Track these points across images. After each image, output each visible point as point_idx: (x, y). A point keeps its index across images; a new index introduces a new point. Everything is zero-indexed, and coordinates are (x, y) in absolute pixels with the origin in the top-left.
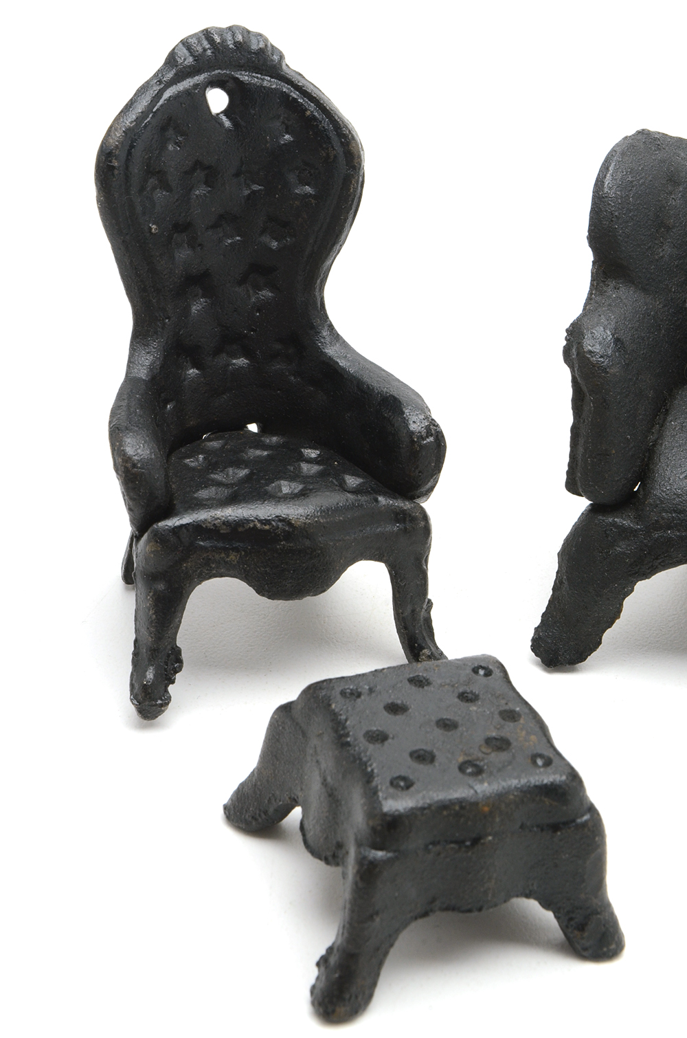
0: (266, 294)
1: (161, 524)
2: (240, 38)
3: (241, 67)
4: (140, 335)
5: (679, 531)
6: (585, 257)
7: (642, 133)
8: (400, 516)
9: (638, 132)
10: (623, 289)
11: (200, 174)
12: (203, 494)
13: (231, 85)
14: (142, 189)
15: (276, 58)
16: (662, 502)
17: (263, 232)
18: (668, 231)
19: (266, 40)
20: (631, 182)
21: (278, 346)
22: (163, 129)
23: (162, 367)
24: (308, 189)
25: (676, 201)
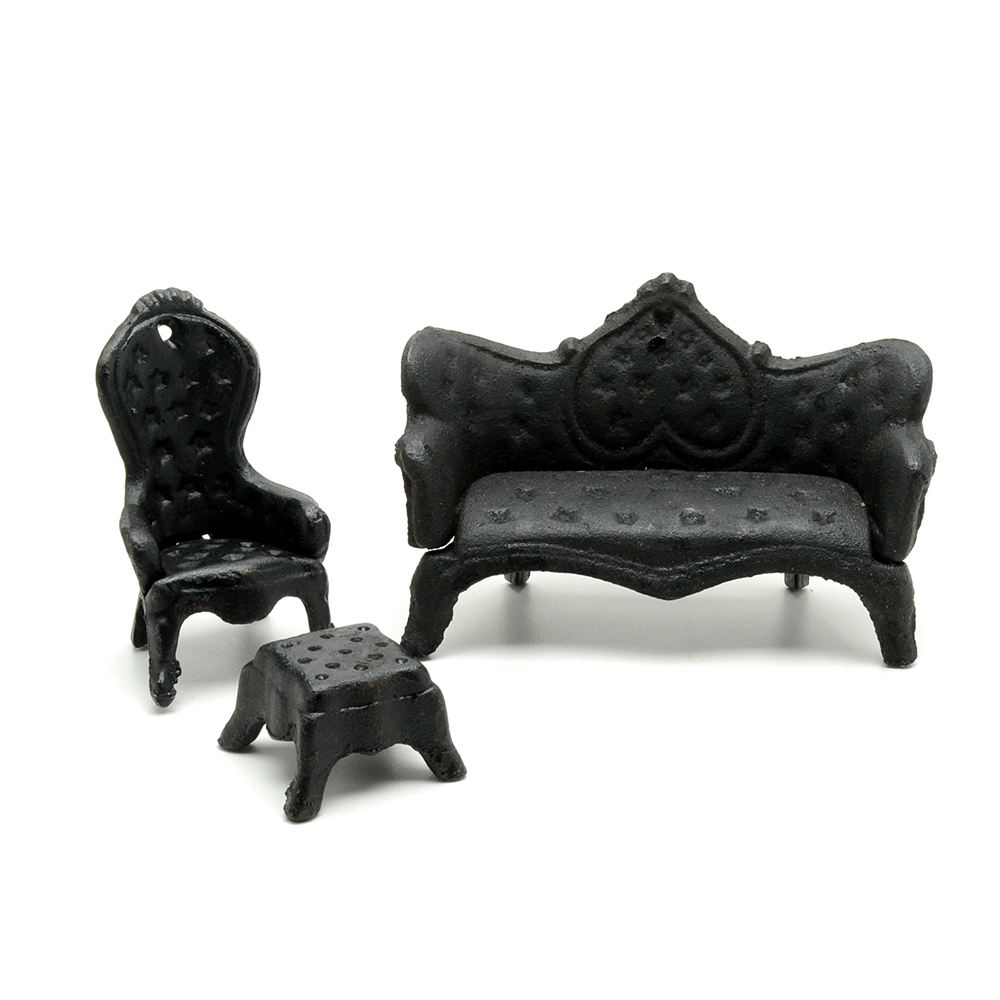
0: (207, 450)
1: (159, 582)
2: (175, 294)
3: (177, 311)
4: (131, 478)
5: (479, 557)
6: (402, 403)
8: (306, 568)
10: (427, 420)
11: (159, 377)
12: (183, 565)
13: (172, 322)
14: (125, 387)
15: (198, 304)
16: (468, 542)
17: (200, 411)
18: (451, 384)
19: (191, 295)
20: (424, 356)
21: (218, 482)
22: (134, 351)
23: (147, 498)
24: (226, 381)
25: (454, 366)
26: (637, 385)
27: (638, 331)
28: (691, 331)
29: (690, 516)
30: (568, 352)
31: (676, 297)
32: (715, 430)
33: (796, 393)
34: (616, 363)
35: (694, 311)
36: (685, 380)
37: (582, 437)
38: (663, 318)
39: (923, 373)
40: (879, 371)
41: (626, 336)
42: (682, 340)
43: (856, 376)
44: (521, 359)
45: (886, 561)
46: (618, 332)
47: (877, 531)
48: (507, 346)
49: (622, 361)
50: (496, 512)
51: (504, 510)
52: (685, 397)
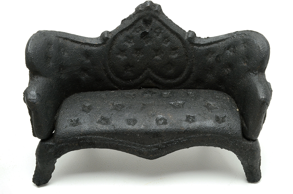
5: (65, 143)
7: (39, 32)
9: (38, 32)
10: (39, 78)
16: (59, 136)
18: (50, 59)
20: (36, 47)
25: (52, 49)
26: (136, 53)
27: (136, 28)
28: (159, 28)
29: (160, 120)
30: (105, 38)
31: (153, 12)
32: (171, 71)
33: (207, 54)
34: (126, 43)
35: (161, 19)
36: (158, 50)
37: (113, 76)
38: (147, 22)
39: (266, 50)
40: (245, 47)
41: (131, 31)
42: (156, 32)
43: (234, 48)
44: (84, 42)
45: (249, 140)
46: (127, 29)
47: (245, 125)
48: (77, 36)
49: (129, 42)
50: (73, 120)
51: (76, 118)
52: (157, 57)
